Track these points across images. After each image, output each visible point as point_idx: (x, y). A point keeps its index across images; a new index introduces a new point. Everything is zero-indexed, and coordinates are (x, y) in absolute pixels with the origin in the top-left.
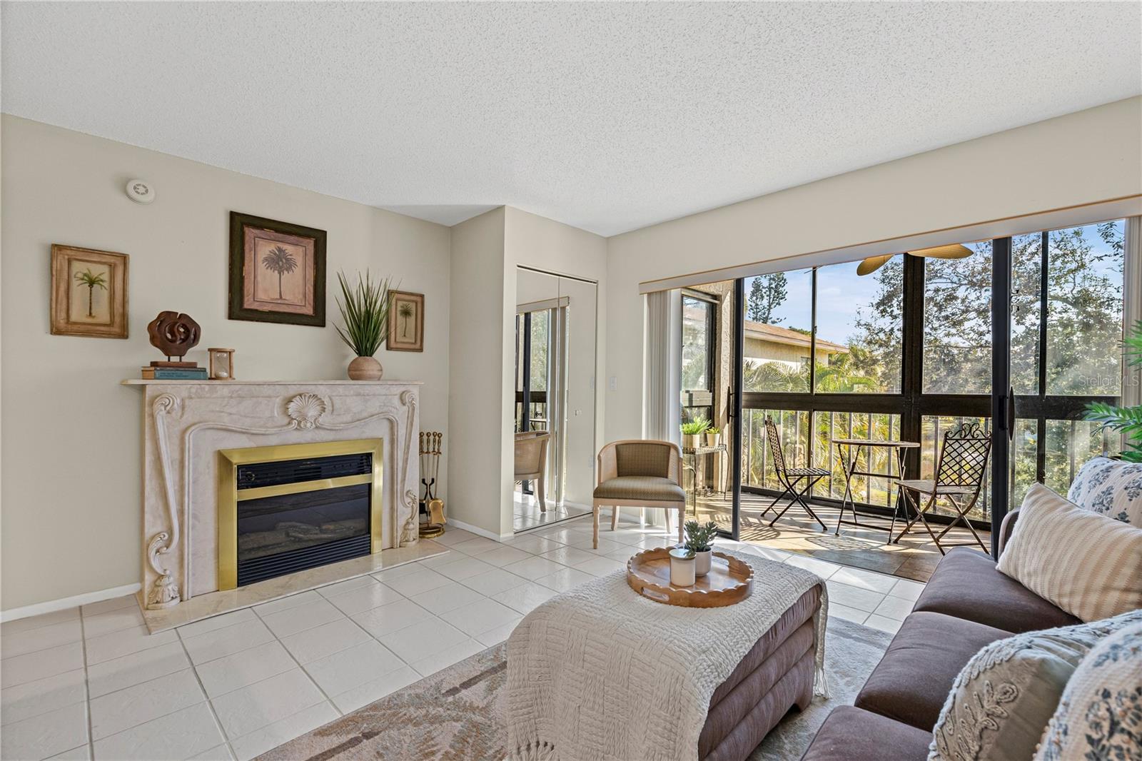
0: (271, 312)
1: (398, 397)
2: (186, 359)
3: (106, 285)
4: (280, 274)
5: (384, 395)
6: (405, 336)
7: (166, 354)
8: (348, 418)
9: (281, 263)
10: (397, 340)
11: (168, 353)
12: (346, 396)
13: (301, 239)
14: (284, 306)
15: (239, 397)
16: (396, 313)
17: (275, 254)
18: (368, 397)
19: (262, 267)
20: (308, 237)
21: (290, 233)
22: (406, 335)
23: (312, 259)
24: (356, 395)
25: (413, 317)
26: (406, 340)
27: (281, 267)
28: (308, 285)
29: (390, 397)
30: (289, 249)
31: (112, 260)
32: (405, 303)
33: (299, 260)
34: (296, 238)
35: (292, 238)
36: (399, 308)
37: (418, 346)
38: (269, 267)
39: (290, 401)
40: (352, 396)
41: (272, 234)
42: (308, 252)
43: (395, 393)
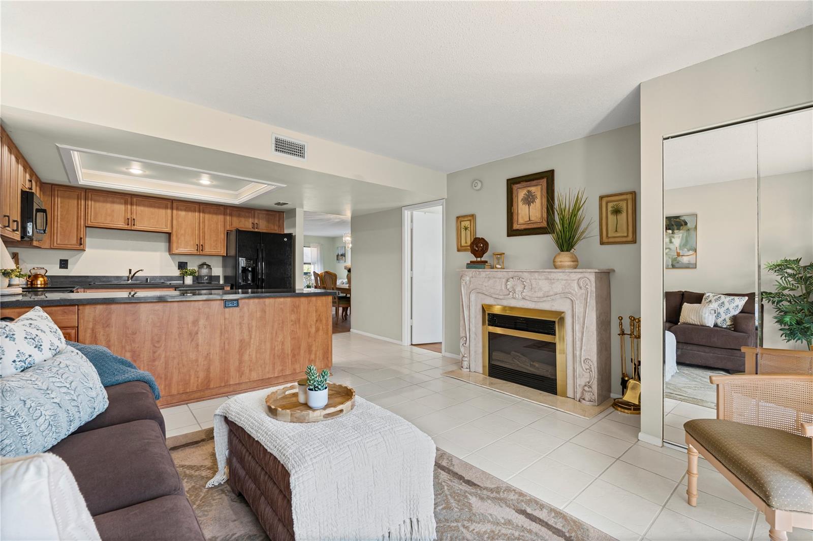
0: (525, 229)
1: (576, 281)
2: (483, 259)
3: (469, 229)
4: (529, 205)
5: (565, 280)
6: (616, 231)
7: (476, 257)
8: (540, 294)
9: (529, 199)
10: (609, 236)
11: (477, 257)
12: (539, 279)
13: (539, 181)
14: (531, 224)
15: (489, 278)
16: (607, 213)
17: (527, 195)
18: (553, 281)
19: (520, 204)
20: (542, 178)
21: (533, 180)
22: (618, 230)
23: (545, 191)
24: (546, 279)
25: (624, 214)
26: (618, 235)
27: (529, 202)
28: (544, 208)
29: (569, 281)
30: (533, 189)
31: (469, 218)
32: (615, 203)
33: (538, 195)
34: (537, 181)
35: (534, 182)
36: (610, 209)
37: (630, 238)
38: (524, 203)
39: (507, 281)
40: (543, 279)
41: (524, 184)
42: (543, 188)
43: (574, 278)
